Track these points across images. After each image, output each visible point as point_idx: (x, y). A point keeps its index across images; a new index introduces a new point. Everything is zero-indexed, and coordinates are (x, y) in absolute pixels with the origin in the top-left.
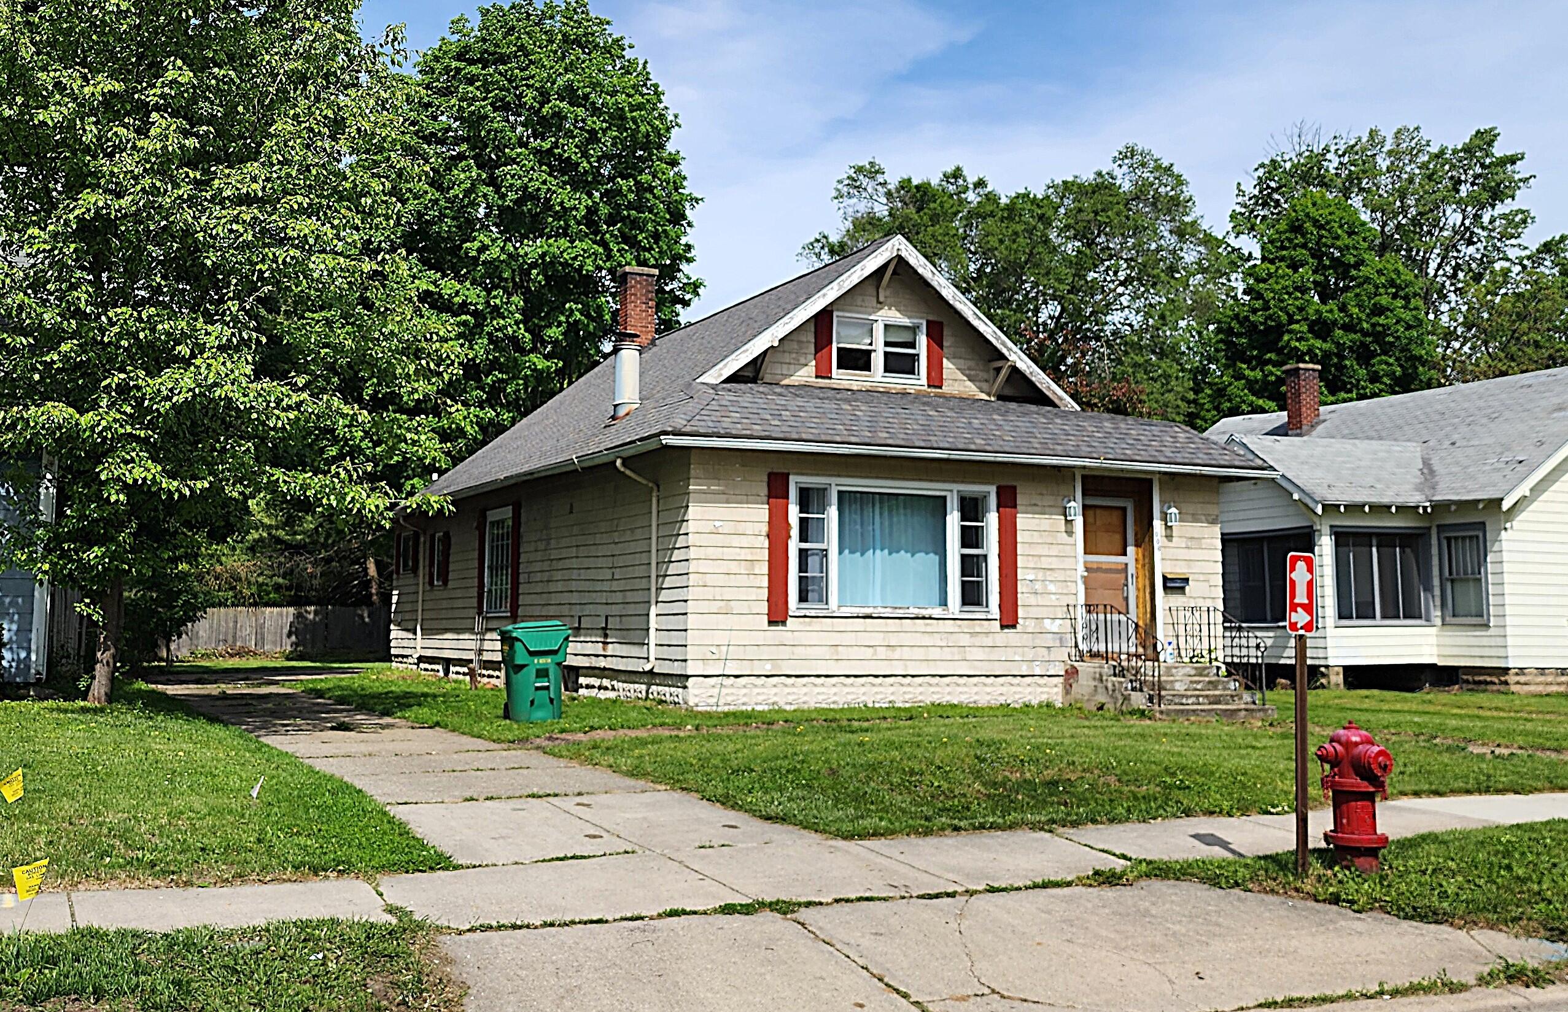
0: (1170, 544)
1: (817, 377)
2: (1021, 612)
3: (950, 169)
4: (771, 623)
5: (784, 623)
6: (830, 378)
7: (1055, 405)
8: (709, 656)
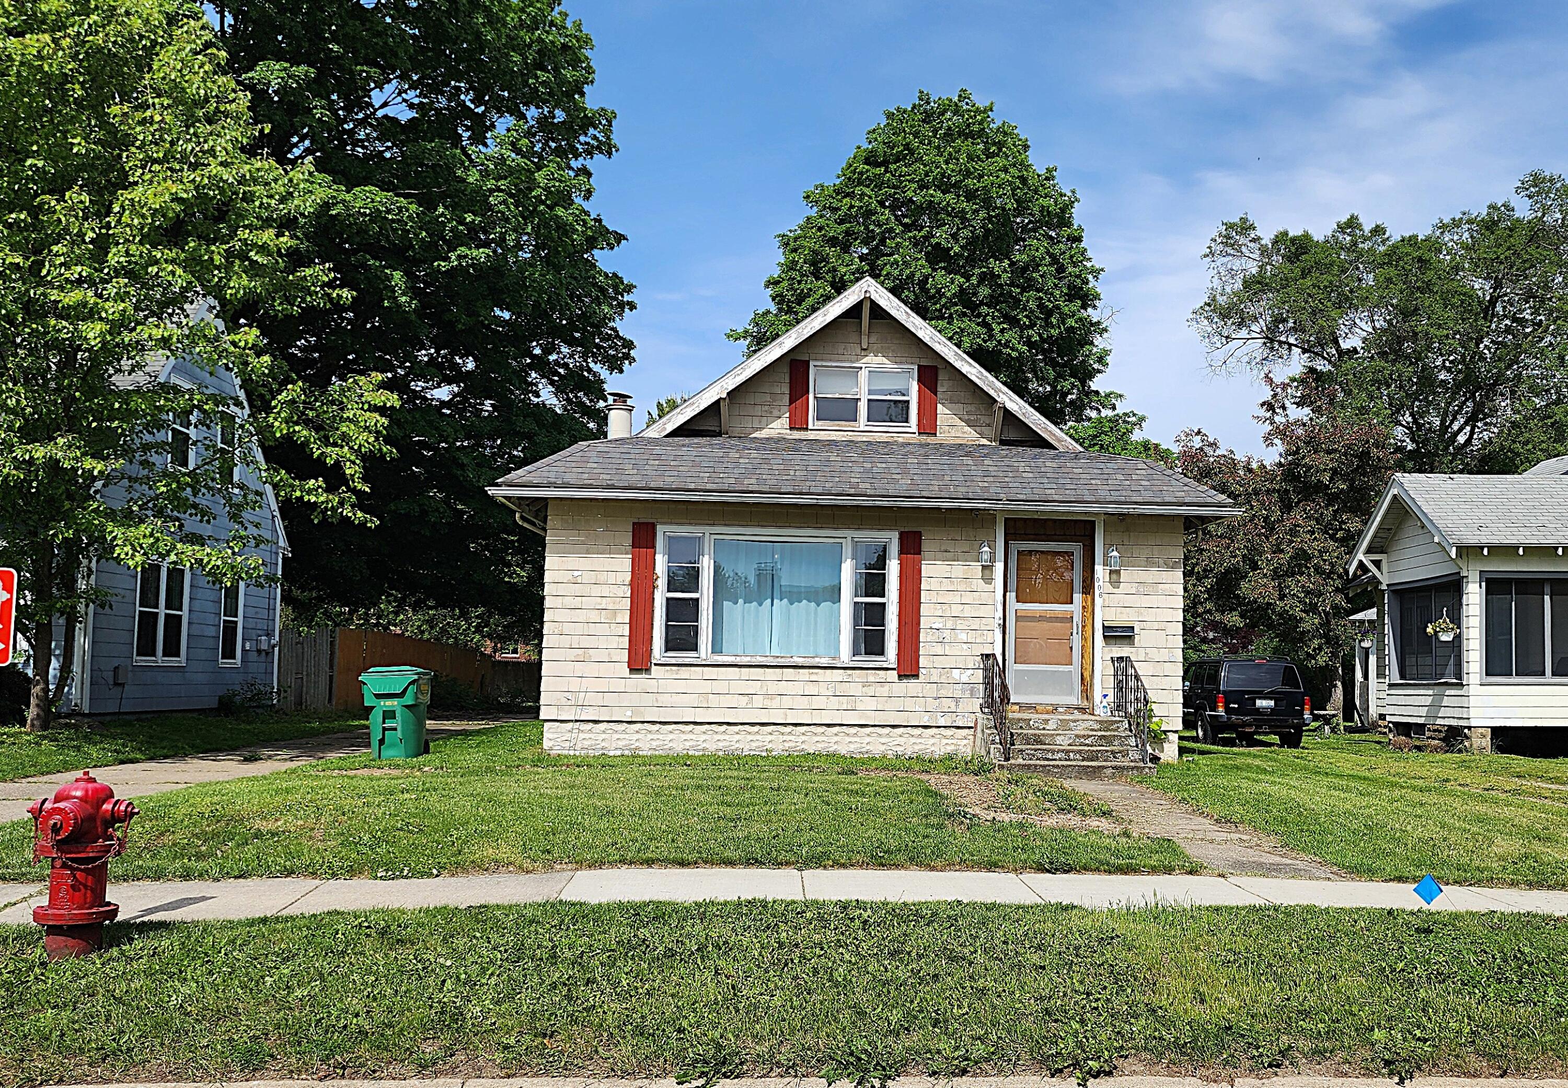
0: (1115, 591)
1: (791, 429)
2: (922, 662)
3: (1344, 219)
4: (633, 670)
5: (648, 670)
6: (807, 429)
7: (1051, 447)
8: (564, 701)
